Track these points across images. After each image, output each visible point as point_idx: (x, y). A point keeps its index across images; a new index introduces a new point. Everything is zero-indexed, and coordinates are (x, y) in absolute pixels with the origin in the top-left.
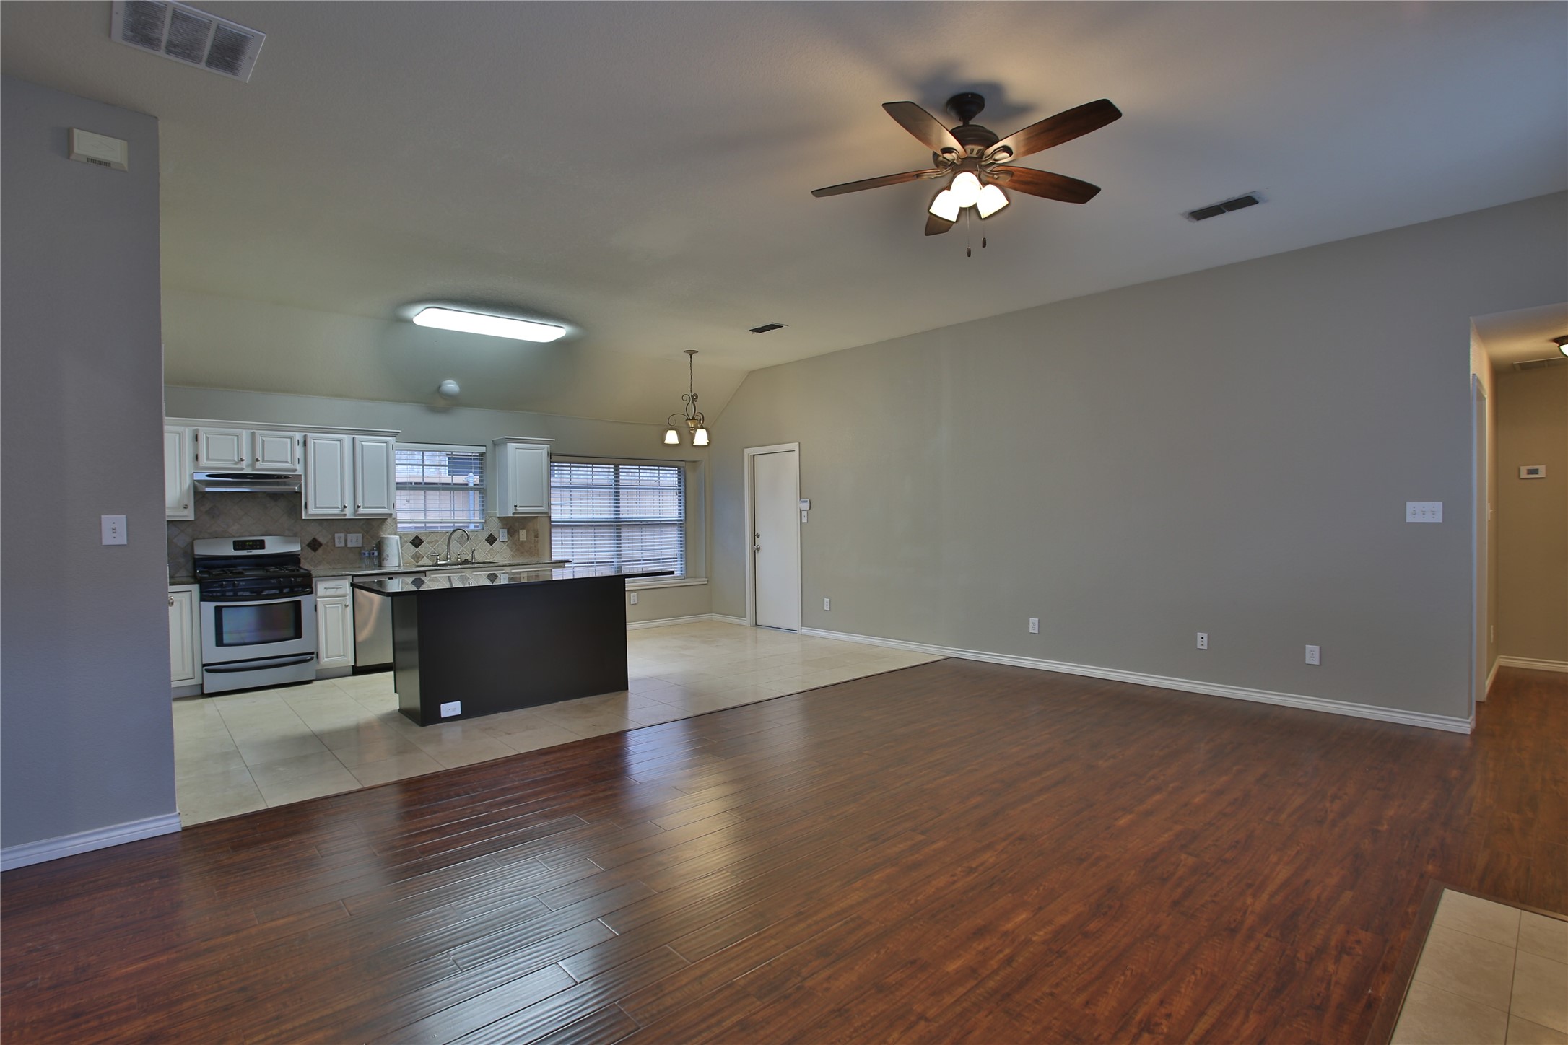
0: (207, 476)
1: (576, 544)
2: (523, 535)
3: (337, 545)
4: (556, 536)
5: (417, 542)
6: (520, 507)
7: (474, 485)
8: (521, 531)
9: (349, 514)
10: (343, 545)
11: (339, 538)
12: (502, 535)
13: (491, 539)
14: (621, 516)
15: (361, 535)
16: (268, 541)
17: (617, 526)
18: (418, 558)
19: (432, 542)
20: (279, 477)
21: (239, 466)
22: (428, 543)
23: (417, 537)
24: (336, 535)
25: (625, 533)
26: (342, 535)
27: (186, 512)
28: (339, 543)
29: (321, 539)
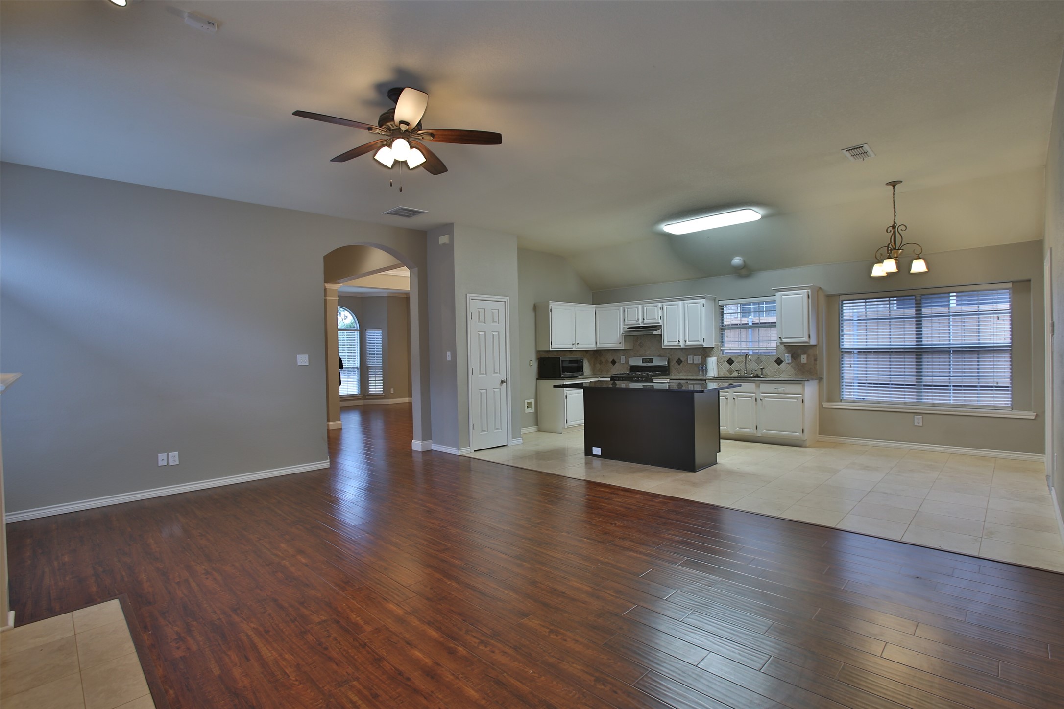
0: (628, 328)
1: (869, 368)
2: (804, 359)
3: (689, 362)
4: (847, 360)
5: (730, 362)
6: (785, 338)
7: (753, 324)
8: (802, 356)
9: (682, 345)
10: (692, 362)
11: (690, 358)
12: (787, 358)
13: (779, 362)
14: (924, 343)
15: (700, 357)
16: (655, 359)
17: (919, 353)
18: (731, 372)
19: (739, 362)
20: (652, 327)
21: (638, 323)
22: (737, 362)
23: (730, 359)
24: (689, 357)
25: (926, 359)
26: (691, 357)
27: (621, 345)
28: (690, 362)
29: (682, 359)
